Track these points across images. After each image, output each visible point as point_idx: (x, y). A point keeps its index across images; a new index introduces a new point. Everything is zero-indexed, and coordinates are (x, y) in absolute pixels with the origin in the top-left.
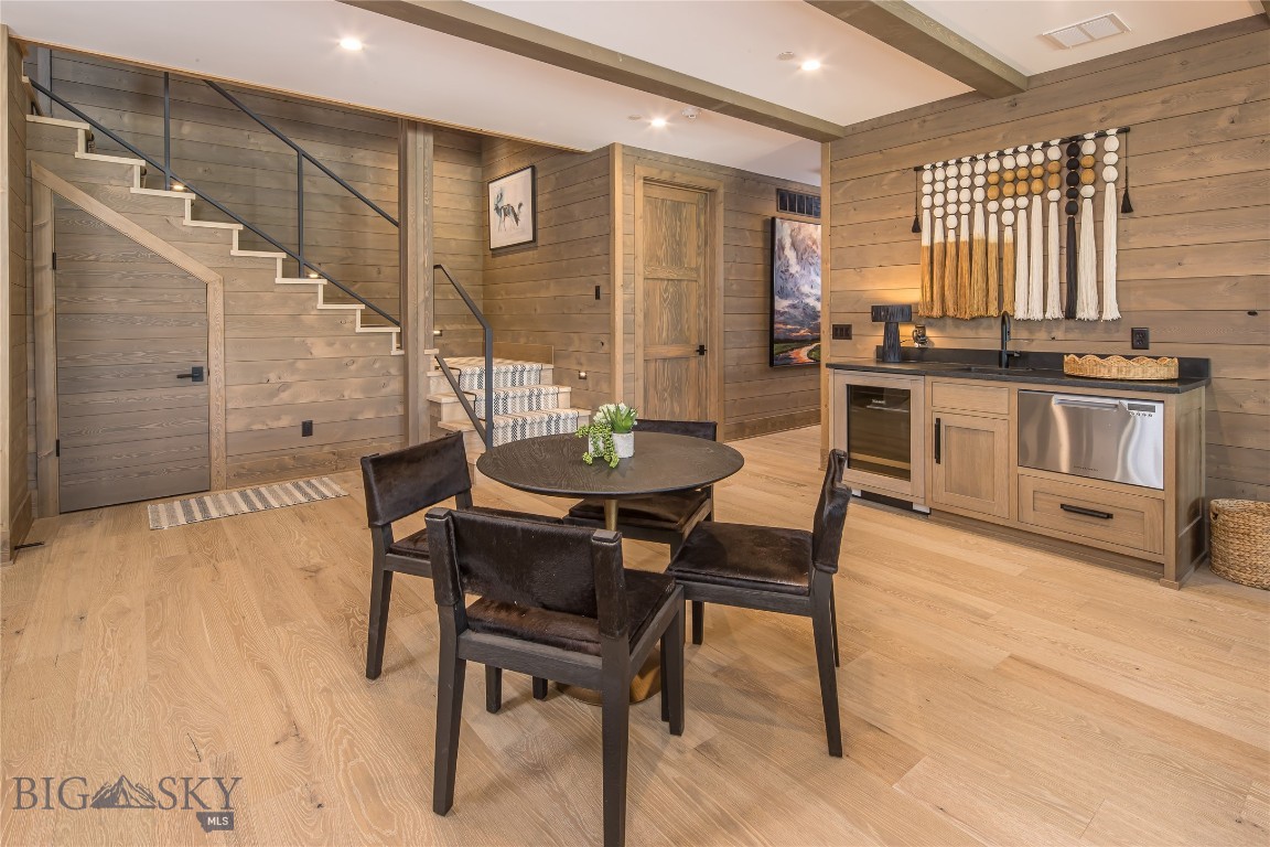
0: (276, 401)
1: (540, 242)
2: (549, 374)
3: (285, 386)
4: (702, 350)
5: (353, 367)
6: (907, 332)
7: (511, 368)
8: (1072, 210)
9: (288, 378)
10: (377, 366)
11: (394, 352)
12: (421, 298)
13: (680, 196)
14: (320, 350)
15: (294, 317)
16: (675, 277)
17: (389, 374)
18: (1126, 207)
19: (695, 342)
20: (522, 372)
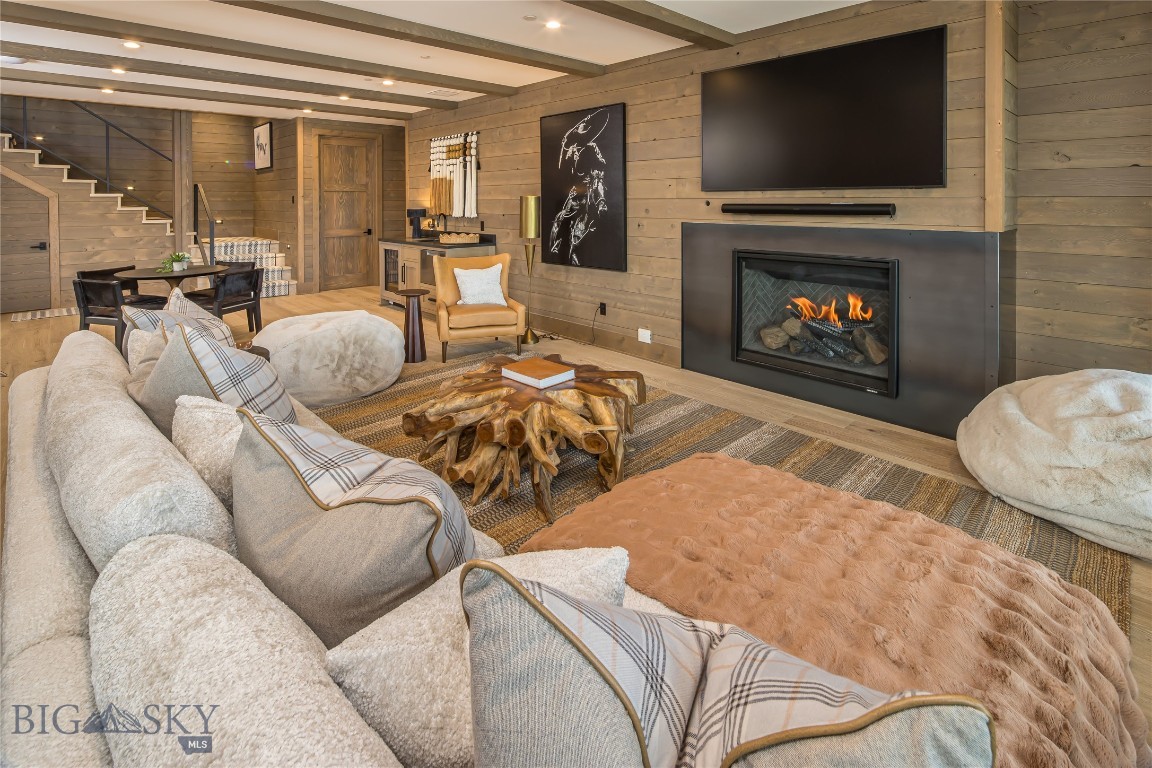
0: (91, 261)
1: (275, 168)
2: (277, 247)
3: (97, 253)
4: (369, 232)
5: (141, 242)
6: (425, 224)
7: (248, 243)
8: (465, 167)
9: (98, 248)
10: (157, 242)
11: (168, 233)
12: (184, 203)
13: (351, 143)
14: (119, 233)
15: (103, 216)
16: (347, 189)
17: (165, 247)
18: (478, 167)
19: (364, 228)
20: (256, 245)
